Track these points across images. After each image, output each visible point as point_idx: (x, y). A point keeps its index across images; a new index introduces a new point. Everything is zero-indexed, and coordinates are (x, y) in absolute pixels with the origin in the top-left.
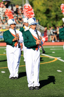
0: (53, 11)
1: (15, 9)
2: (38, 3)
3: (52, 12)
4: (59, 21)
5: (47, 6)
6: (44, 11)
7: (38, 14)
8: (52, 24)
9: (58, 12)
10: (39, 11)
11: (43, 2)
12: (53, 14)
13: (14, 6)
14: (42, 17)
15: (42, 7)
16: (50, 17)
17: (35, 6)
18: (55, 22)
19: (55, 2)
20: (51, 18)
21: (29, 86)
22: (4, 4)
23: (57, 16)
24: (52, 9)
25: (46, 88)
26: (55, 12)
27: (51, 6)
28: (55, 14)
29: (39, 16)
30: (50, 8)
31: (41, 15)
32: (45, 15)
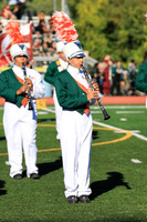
0: (122, 27)
1: (36, 21)
2: (89, 9)
3: (120, 29)
4: (136, 49)
5: (109, 15)
6: (103, 28)
7: (87, 34)
8: (121, 56)
9: (132, 30)
10: (91, 26)
11: (99, 6)
12: (122, 34)
13: (35, 15)
14: (98, 40)
15: (97, 17)
16: (116, 40)
17: (82, 16)
18: (126, 51)
19: (127, 8)
20: (119, 43)
21: (68, 194)
22: (12, 10)
23: (130, 37)
24: (121, 23)
25: (105, 199)
26: (127, 28)
27: (119, 16)
28: (127, 33)
29: (92, 39)
30: (116, 21)
31: (95, 36)
32: (103, 35)
